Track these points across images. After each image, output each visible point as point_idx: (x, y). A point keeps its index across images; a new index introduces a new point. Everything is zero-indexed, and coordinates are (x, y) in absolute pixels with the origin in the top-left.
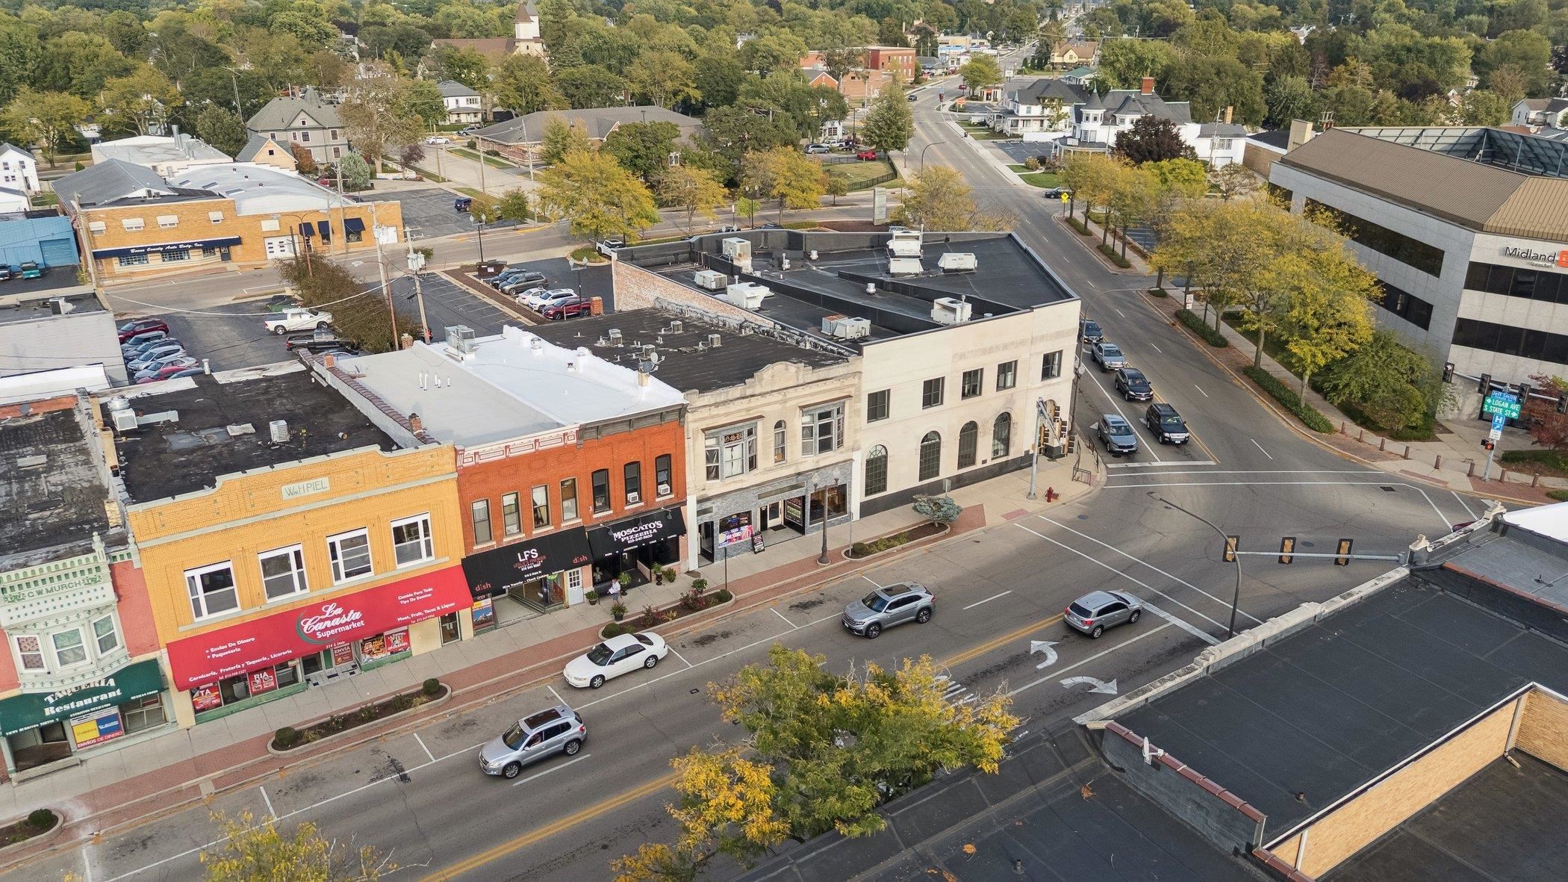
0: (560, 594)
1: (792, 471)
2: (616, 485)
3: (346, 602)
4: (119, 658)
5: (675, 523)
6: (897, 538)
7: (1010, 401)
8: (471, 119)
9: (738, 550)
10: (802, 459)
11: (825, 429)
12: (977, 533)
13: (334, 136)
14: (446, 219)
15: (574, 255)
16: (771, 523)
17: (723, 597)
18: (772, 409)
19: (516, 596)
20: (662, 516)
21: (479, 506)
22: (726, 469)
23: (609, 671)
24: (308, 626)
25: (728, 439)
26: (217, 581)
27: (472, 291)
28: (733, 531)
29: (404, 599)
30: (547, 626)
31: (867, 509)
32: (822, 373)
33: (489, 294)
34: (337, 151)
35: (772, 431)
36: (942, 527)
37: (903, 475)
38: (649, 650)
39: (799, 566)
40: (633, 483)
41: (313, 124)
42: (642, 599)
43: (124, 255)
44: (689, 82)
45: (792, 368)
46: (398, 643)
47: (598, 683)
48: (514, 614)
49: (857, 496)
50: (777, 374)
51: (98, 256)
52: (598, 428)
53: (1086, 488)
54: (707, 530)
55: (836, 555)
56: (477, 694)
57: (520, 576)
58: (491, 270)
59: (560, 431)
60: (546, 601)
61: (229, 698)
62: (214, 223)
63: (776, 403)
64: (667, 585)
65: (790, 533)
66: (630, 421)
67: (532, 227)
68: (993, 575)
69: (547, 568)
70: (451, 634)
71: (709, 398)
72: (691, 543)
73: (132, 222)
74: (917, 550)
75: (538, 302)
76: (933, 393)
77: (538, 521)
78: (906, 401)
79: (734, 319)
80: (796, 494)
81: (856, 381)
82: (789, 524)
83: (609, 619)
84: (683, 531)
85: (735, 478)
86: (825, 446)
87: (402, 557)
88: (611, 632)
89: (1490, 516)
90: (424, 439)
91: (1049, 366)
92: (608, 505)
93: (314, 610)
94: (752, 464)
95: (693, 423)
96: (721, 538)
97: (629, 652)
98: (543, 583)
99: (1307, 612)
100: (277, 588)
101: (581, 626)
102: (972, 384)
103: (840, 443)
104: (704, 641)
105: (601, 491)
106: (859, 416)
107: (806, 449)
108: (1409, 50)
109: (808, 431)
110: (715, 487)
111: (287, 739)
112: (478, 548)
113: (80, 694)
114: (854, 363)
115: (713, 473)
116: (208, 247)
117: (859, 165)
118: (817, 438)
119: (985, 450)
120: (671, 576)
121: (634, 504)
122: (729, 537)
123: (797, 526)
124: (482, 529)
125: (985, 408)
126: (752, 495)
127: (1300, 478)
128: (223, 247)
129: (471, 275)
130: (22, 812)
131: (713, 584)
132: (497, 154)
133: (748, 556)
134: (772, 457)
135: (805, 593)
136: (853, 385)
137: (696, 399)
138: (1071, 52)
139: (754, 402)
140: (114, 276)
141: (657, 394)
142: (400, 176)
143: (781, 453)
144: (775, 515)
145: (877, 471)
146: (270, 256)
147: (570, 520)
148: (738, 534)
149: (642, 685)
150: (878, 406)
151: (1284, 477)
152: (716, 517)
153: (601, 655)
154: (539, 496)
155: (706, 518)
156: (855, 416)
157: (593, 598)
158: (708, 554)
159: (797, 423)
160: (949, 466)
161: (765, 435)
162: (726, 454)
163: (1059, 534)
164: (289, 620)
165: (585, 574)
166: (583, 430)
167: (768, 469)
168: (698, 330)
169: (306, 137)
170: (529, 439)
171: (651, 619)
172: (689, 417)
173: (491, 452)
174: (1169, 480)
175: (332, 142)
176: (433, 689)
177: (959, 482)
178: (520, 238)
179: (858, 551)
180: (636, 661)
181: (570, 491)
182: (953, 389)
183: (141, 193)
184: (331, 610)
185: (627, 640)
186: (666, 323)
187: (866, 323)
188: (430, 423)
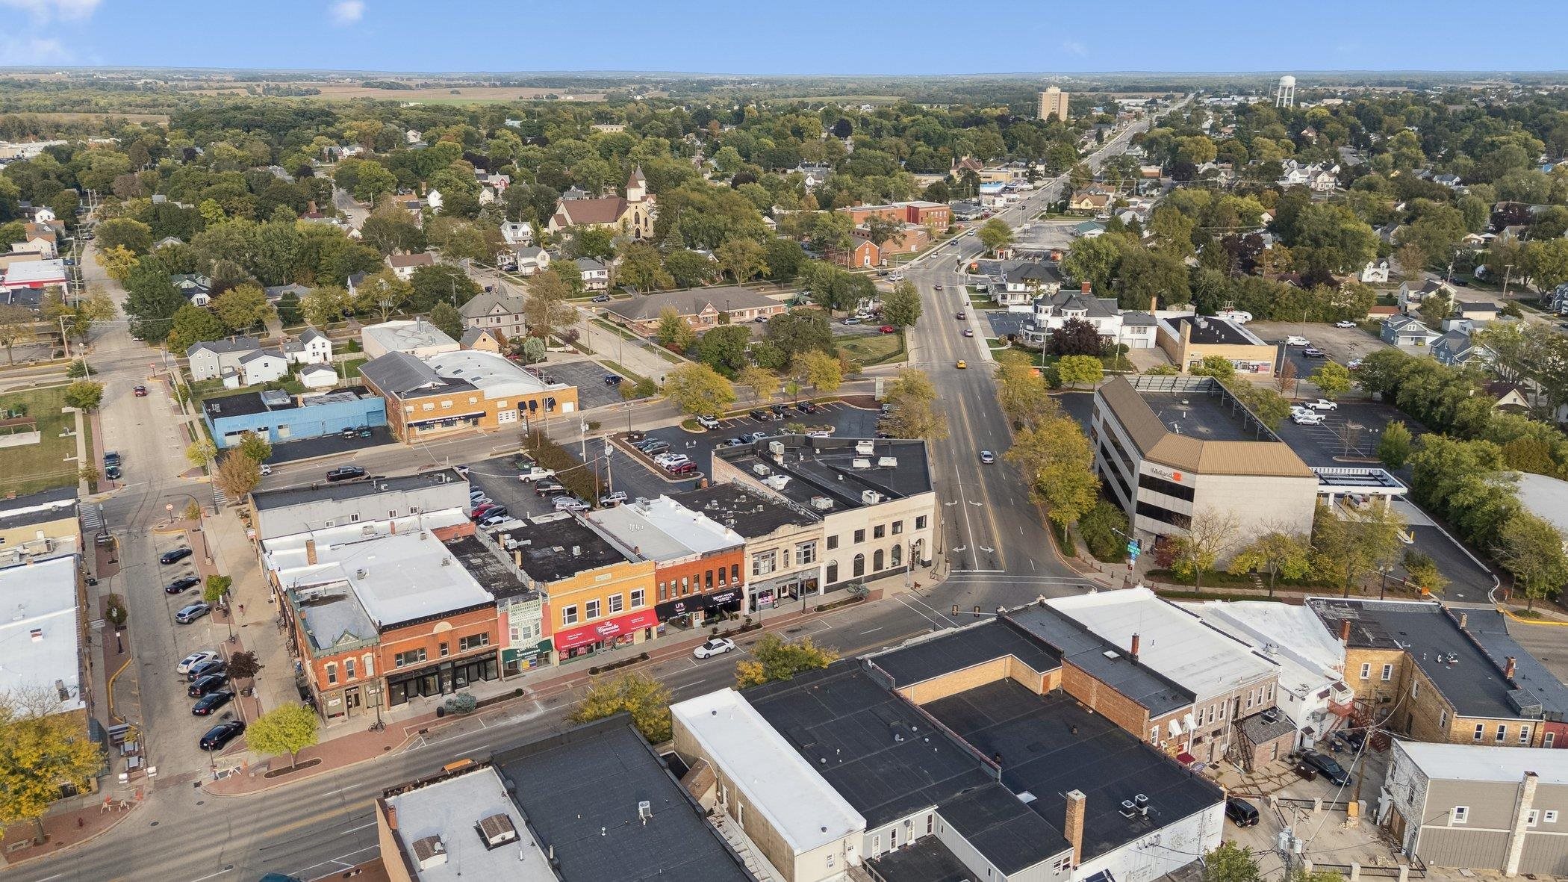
0: (690, 622)
1: (791, 572)
2: (715, 577)
3: (613, 621)
4: (540, 638)
5: (739, 594)
6: (840, 603)
7: (900, 539)
8: (601, 286)
9: (767, 606)
10: (796, 566)
11: (807, 553)
12: (876, 602)
13: (517, 318)
14: (600, 392)
15: (684, 424)
16: (783, 595)
17: (758, 626)
18: (783, 545)
19: (672, 623)
20: (733, 591)
21: (662, 585)
22: (762, 571)
23: (712, 652)
24: (600, 630)
25: (763, 557)
26: (572, 611)
27: (626, 452)
28: (764, 598)
29: (634, 621)
30: (685, 635)
31: (827, 590)
32: (806, 528)
33: (637, 454)
34: (518, 328)
35: (783, 554)
36: (861, 599)
37: (845, 574)
38: (727, 645)
39: (792, 615)
40: (722, 576)
41: (504, 311)
42: (723, 626)
43: (422, 425)
44: (762, 261)
45: (792, 527)
46: (629, 640)
47: (708, 657)
48: (673, 630)
49: (823, 583)
50: (785, 530)
51: (410, 426)
52: (709, 554)
53: (936, 582)
54: (753, 598)
55: (810, 610)
56: (661, 659)
57: (676, 614)
58: (636, 437)
59: (694, 555)
60: (685, 625)
61: (570, 656)
62: (471, 403)
63: (784, 542)
64: (735, 621)
65: (791, 599)
66: (722, 551)
67: (657, 399)
68: (875, 621)
69: (687, 611)
70: (649, 637)
71: (755, 540)
72: (746, 603)
73: (429, 406)
74: (847, 609)
75: (666, 463)
76: (859, 536)
77: (684, 592)
78: (846, 540)
79: (771, 494)
80: (794, 582)
81: (822, 531)
82: (791, 595)
83: (711, 634)
84: (743, 598)
85: (765, 574)
86: (807, 561)
87: (634, 604)
88: (711, 638)
89: (1038, 600)
90: (642, 558)
91: (920, 523)
92: (711, 585)
93: (602, 624)
94: (773, 569)
95: (748, 551)
96: (759, 601)
97: (719, 645)
98: (684, 617)
99: (949, 630)
100: (591, 615)
101: (699, 636)
102: (879, 532)
103: (814, 559)
104: (750, 643)
105: (709, 579)
106: (823, 547)
107: (798, 562)
108: (1327, 235)
109: (798, 554)
110: (757, 578)
111: (594, 671)
112: (661, 602)
113: (527, 650)
114: (820, 524)
115: (756, 572)
116: (467, 419)
117: (880, 338)
118: (803, 557)
119: (888, 563)
120: (737, 617)
121: (722, 585)
122: (763, 601)
123: (794, 597)
124: (663, 594)
125: (887, 543)
126: (773, 583)
127: (1044, 580)
128: (475, 419)
129: (624, 440)
130: (513, 689)
131: (754, 621)
132: (624, 326)
133: (771, 609)
134: (783, 565)
135: (794, 626)
136: (820, 533)
137: (750, 541)
138: (1087, 200)
139: (774, 542)
140: (416, 437)
141: (733, 538)
142: (562, 349)
143: (787, 564)
144: (784, 589)
145: (832, 572)
146: (500, 422)
147: (697, 592)
148: (767, 600)
149: (724, 658)
150: (833, 542)
151: (1035, 580)
152: (757, 592)
153: (708, 646)
154: (685, 581)
155: (753, 592)
156: (821, 548)
157: (704, 625)
158: (753, 608)
159: (793, 551)
160: (869, 570)
161: (779, 557)
162: (762, 564)
163: (914, 604)
164: (593, 626)
165: (701, 614)
166: (703, 554)
167: (781, 571)
168: (755, 499)
169: (499, 320)
170: (683, 558)
171: (728, 634)
172: (746, 548)
173: (668, 564)
174: (978, 579)
175: (515, 322)
176: (644, 656)
177: (874, 578)
178: (648, 409)
179: (820, 608)
180: (722, 649)
181: (697, 579)
182: (869, 534)
183: (429, 385)
184: (608, 624)
185: (719, 641)
186: (738, 494)
187: (831, 502)
188: (642, 551)
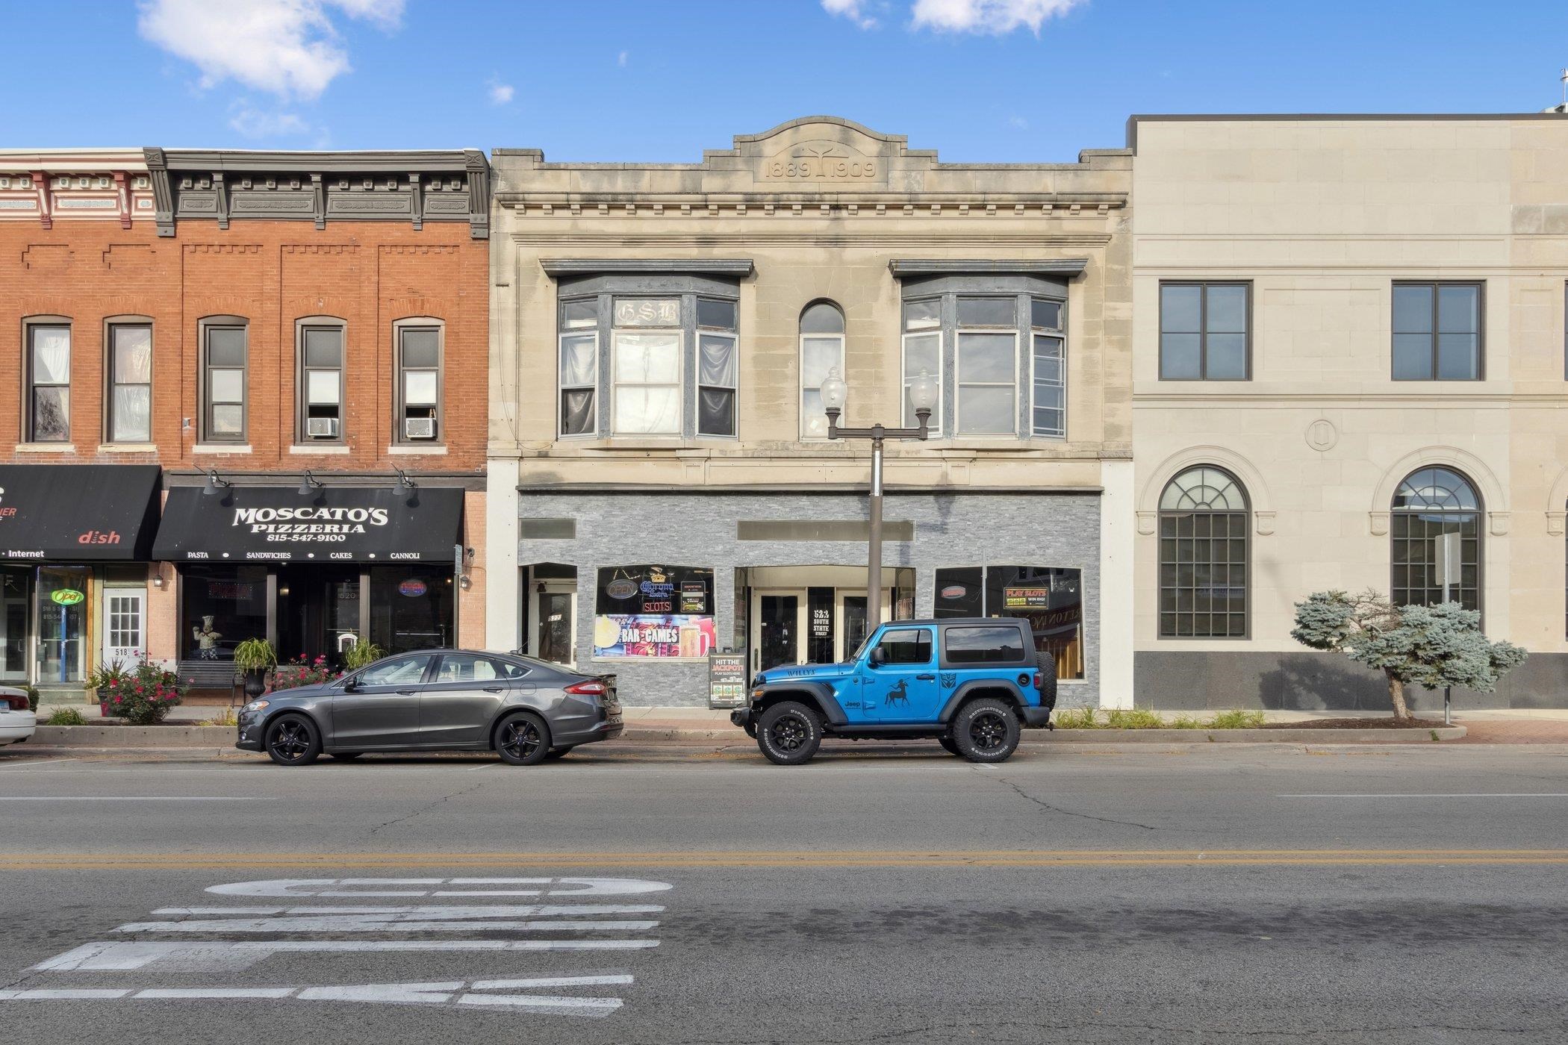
20: (398, 499)
28: (644, 619)
63: (802, 238)
78: (1323, 334)
81: (1111, 223)
96: (597, 629)
106: (1125, 345)
110: (588, 460)
122: (633, 636)
136: (1101, 239)
148: (663, 636)
152: (584, 557)
155: (551, 550)
